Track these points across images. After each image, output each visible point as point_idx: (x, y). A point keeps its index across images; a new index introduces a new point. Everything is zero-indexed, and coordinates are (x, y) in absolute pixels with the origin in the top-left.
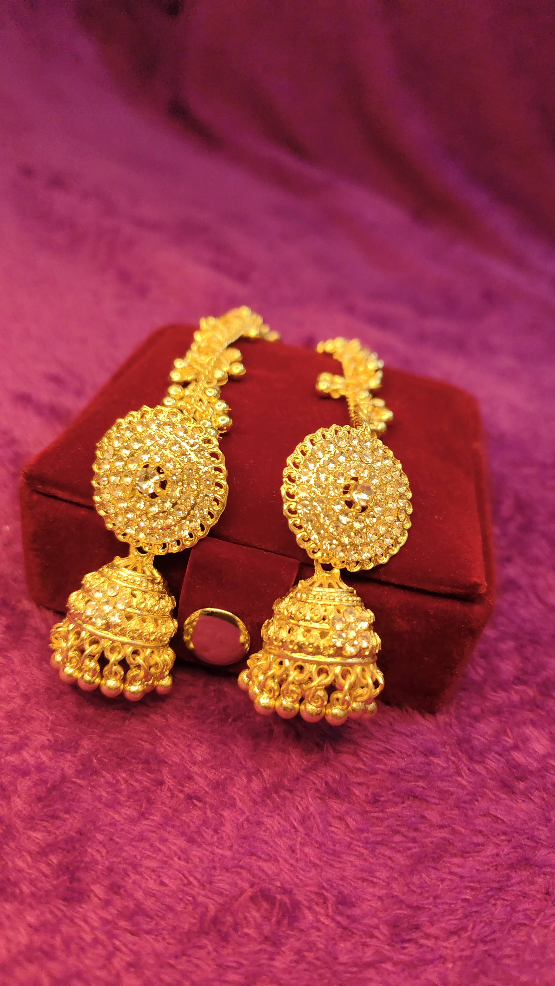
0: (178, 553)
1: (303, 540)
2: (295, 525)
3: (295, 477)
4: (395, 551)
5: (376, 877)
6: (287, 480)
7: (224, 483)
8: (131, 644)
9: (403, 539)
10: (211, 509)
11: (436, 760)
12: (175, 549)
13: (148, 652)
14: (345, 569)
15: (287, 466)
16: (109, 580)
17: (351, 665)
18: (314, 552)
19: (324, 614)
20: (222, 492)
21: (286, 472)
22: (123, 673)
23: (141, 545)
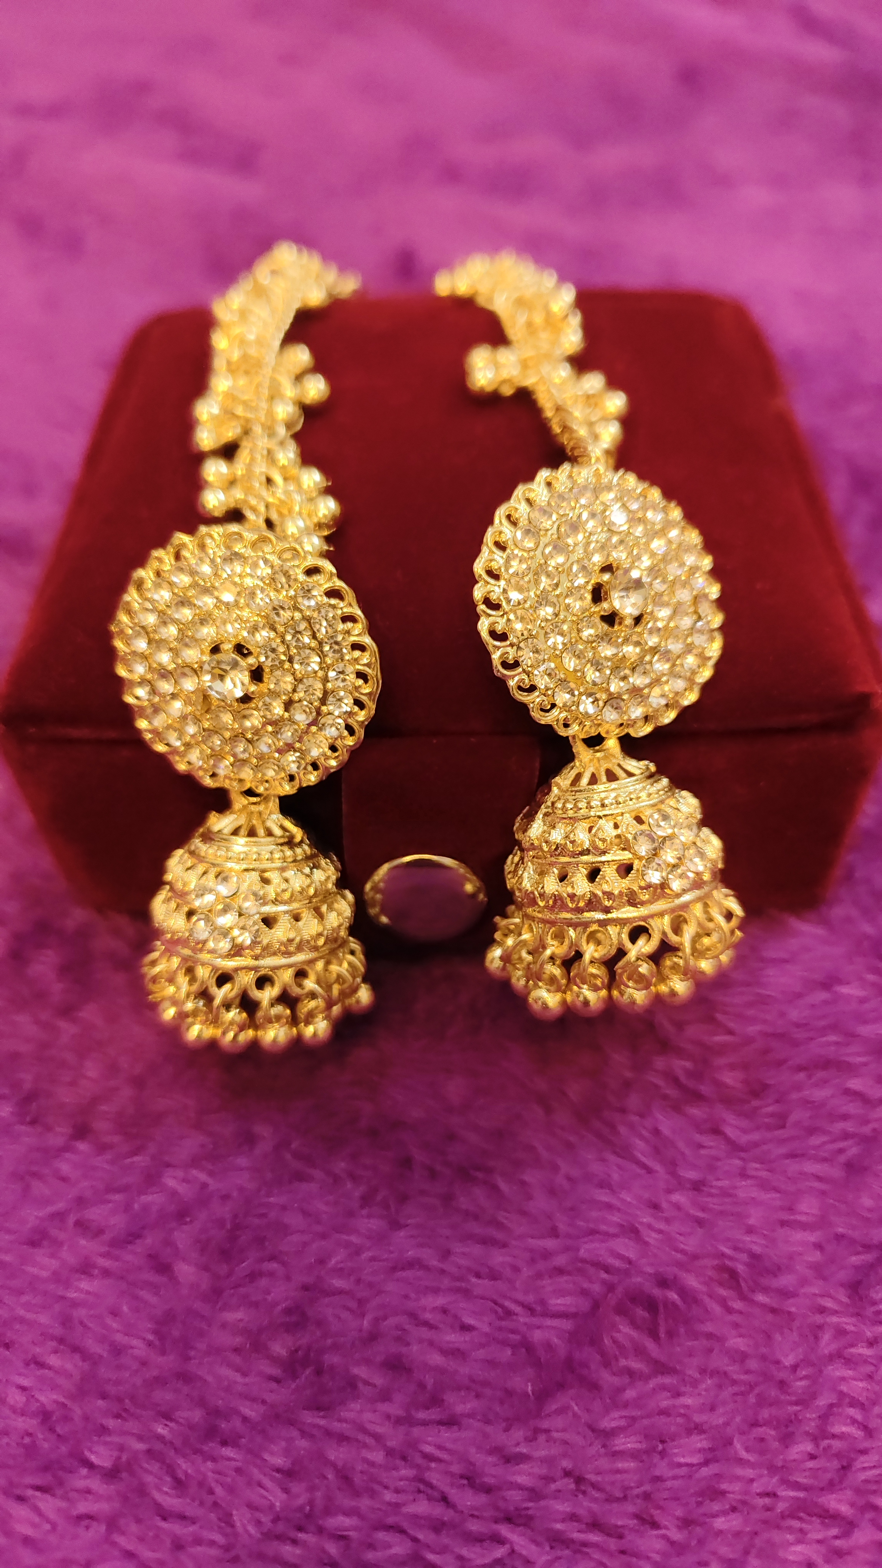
0: (320, 784)
1: (542, 710)
2: (520, 688)
3: (499, 598)
4: (706, 674)
5: (801, 1213)
6: (483, 607)
7: (367, 640)
8: (290, 966)
9: (715, 649)
10: (357, 694)
11: (844, 990)
12: (313, 778)
13: (320, 965)
14: (628, 735)
15: (477, 582)
16: (214, 865)
17: (685, 906)
18: (566, 726)
19: (615, 832)
20: (367, 657)
21: (478, 593)
22: (288, 1012)
23: (248, 786)
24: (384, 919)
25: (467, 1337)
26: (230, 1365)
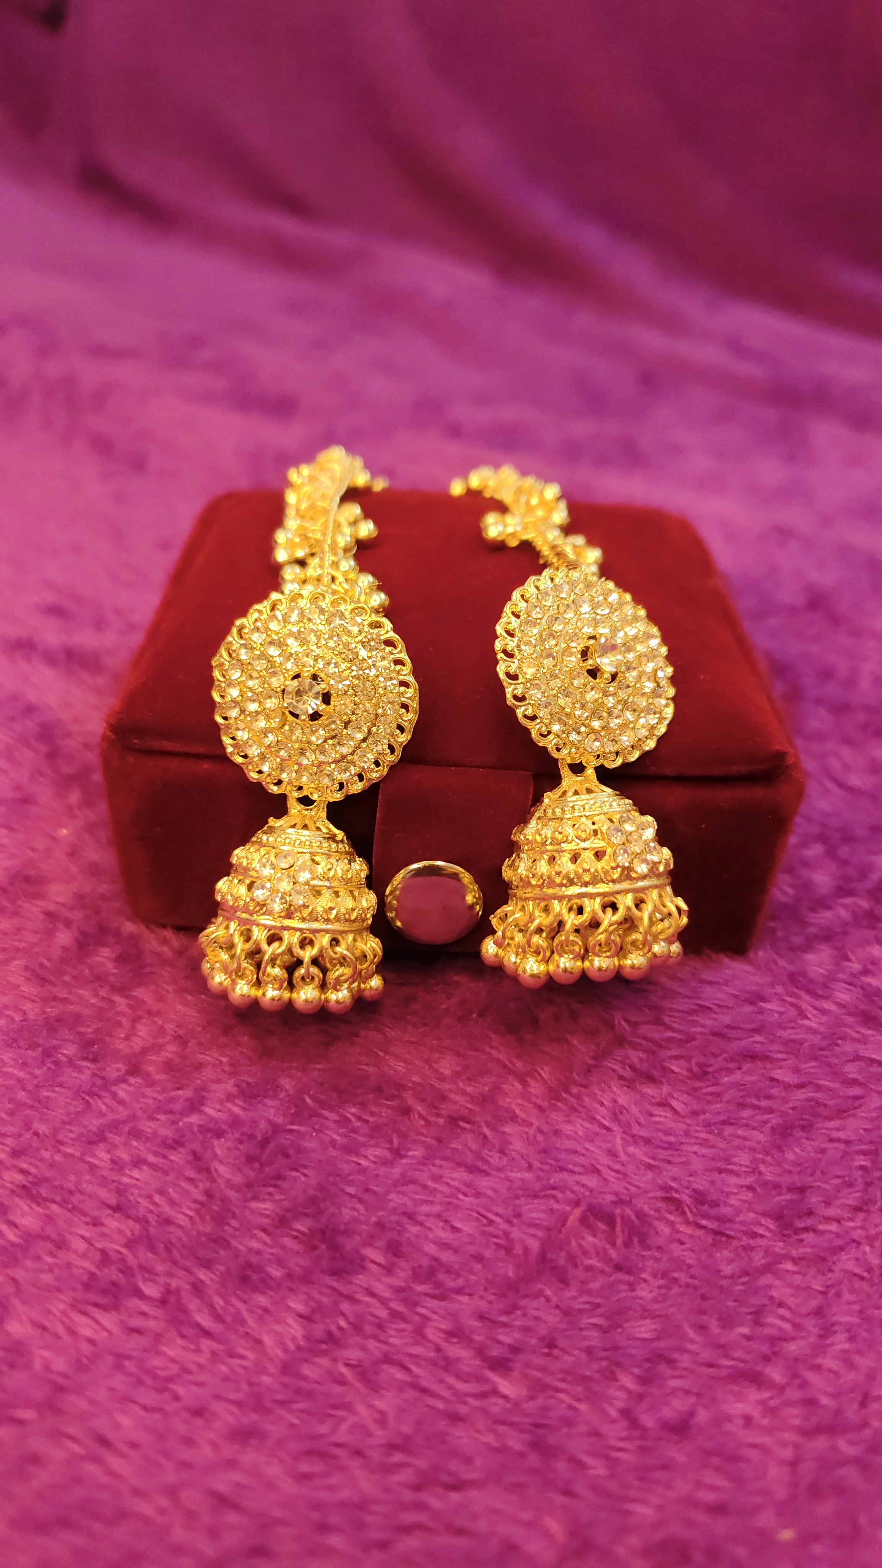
0: (363, 792)
1: (541, 735)
2: (525, 716)
3: (512, 650)
4: (662, 729)
5: (735, 1164)
6: (502, 655)
7: (411, 679)
8: (327, 931)
9: (669, 712)
10: (400, 720)
11: (768, 1006)
12: (357, 787)
13: (350, 937)
14: (602, 766)
15: (498, 637)
16: (274, 848)
17: (645, 890)
18: (558, 750)
19: (593, 827)
20: (410, 692)
21: (498, 645)
22: (321, 975)
23: (305, 793)
24: (399, 924)
25: (458, 1235)
26: (258, 1240)
